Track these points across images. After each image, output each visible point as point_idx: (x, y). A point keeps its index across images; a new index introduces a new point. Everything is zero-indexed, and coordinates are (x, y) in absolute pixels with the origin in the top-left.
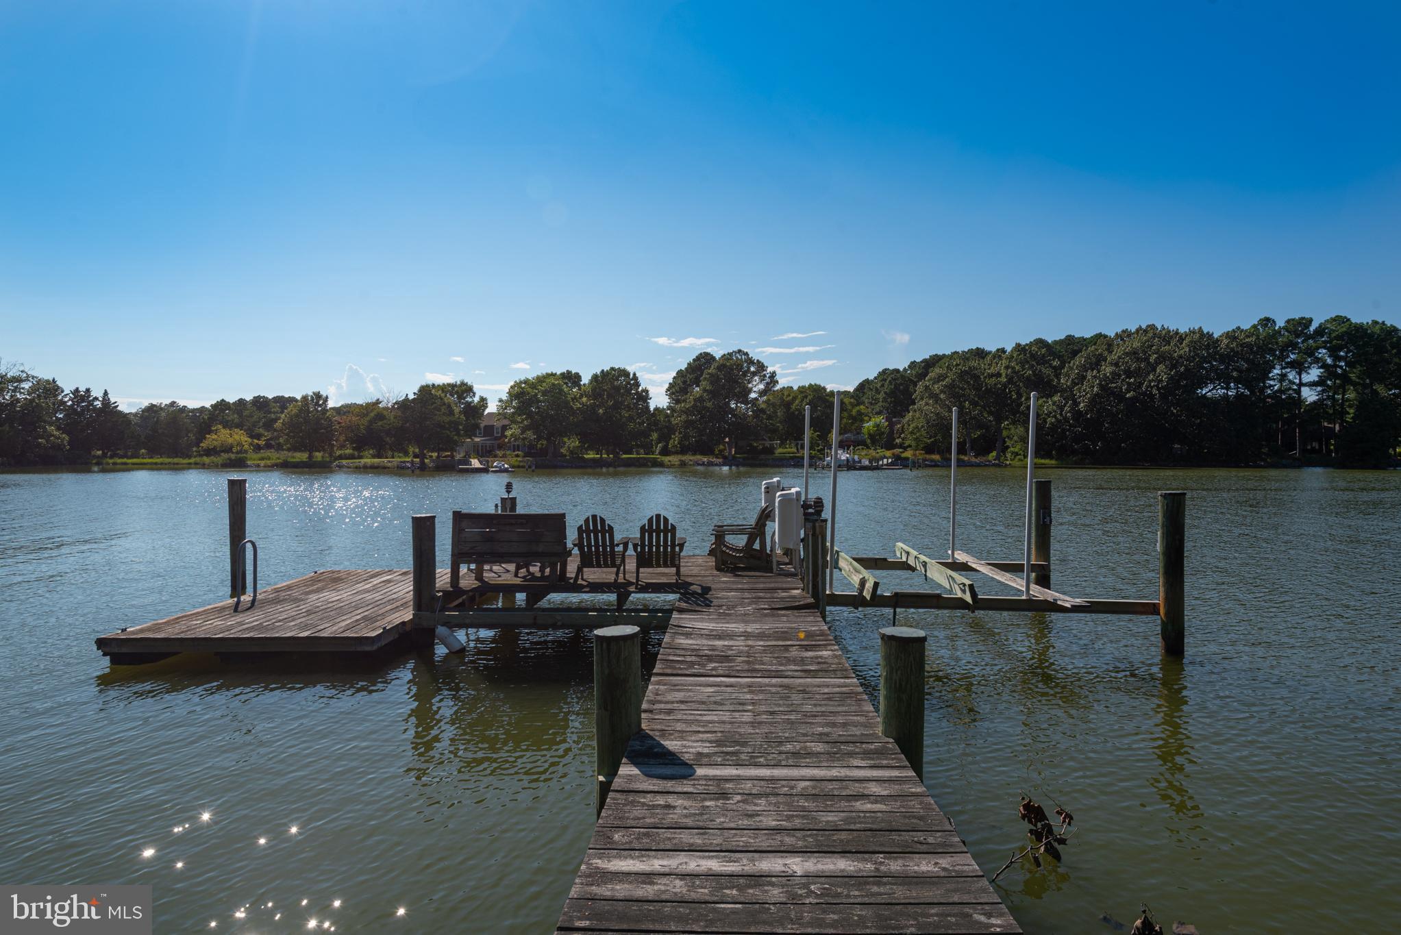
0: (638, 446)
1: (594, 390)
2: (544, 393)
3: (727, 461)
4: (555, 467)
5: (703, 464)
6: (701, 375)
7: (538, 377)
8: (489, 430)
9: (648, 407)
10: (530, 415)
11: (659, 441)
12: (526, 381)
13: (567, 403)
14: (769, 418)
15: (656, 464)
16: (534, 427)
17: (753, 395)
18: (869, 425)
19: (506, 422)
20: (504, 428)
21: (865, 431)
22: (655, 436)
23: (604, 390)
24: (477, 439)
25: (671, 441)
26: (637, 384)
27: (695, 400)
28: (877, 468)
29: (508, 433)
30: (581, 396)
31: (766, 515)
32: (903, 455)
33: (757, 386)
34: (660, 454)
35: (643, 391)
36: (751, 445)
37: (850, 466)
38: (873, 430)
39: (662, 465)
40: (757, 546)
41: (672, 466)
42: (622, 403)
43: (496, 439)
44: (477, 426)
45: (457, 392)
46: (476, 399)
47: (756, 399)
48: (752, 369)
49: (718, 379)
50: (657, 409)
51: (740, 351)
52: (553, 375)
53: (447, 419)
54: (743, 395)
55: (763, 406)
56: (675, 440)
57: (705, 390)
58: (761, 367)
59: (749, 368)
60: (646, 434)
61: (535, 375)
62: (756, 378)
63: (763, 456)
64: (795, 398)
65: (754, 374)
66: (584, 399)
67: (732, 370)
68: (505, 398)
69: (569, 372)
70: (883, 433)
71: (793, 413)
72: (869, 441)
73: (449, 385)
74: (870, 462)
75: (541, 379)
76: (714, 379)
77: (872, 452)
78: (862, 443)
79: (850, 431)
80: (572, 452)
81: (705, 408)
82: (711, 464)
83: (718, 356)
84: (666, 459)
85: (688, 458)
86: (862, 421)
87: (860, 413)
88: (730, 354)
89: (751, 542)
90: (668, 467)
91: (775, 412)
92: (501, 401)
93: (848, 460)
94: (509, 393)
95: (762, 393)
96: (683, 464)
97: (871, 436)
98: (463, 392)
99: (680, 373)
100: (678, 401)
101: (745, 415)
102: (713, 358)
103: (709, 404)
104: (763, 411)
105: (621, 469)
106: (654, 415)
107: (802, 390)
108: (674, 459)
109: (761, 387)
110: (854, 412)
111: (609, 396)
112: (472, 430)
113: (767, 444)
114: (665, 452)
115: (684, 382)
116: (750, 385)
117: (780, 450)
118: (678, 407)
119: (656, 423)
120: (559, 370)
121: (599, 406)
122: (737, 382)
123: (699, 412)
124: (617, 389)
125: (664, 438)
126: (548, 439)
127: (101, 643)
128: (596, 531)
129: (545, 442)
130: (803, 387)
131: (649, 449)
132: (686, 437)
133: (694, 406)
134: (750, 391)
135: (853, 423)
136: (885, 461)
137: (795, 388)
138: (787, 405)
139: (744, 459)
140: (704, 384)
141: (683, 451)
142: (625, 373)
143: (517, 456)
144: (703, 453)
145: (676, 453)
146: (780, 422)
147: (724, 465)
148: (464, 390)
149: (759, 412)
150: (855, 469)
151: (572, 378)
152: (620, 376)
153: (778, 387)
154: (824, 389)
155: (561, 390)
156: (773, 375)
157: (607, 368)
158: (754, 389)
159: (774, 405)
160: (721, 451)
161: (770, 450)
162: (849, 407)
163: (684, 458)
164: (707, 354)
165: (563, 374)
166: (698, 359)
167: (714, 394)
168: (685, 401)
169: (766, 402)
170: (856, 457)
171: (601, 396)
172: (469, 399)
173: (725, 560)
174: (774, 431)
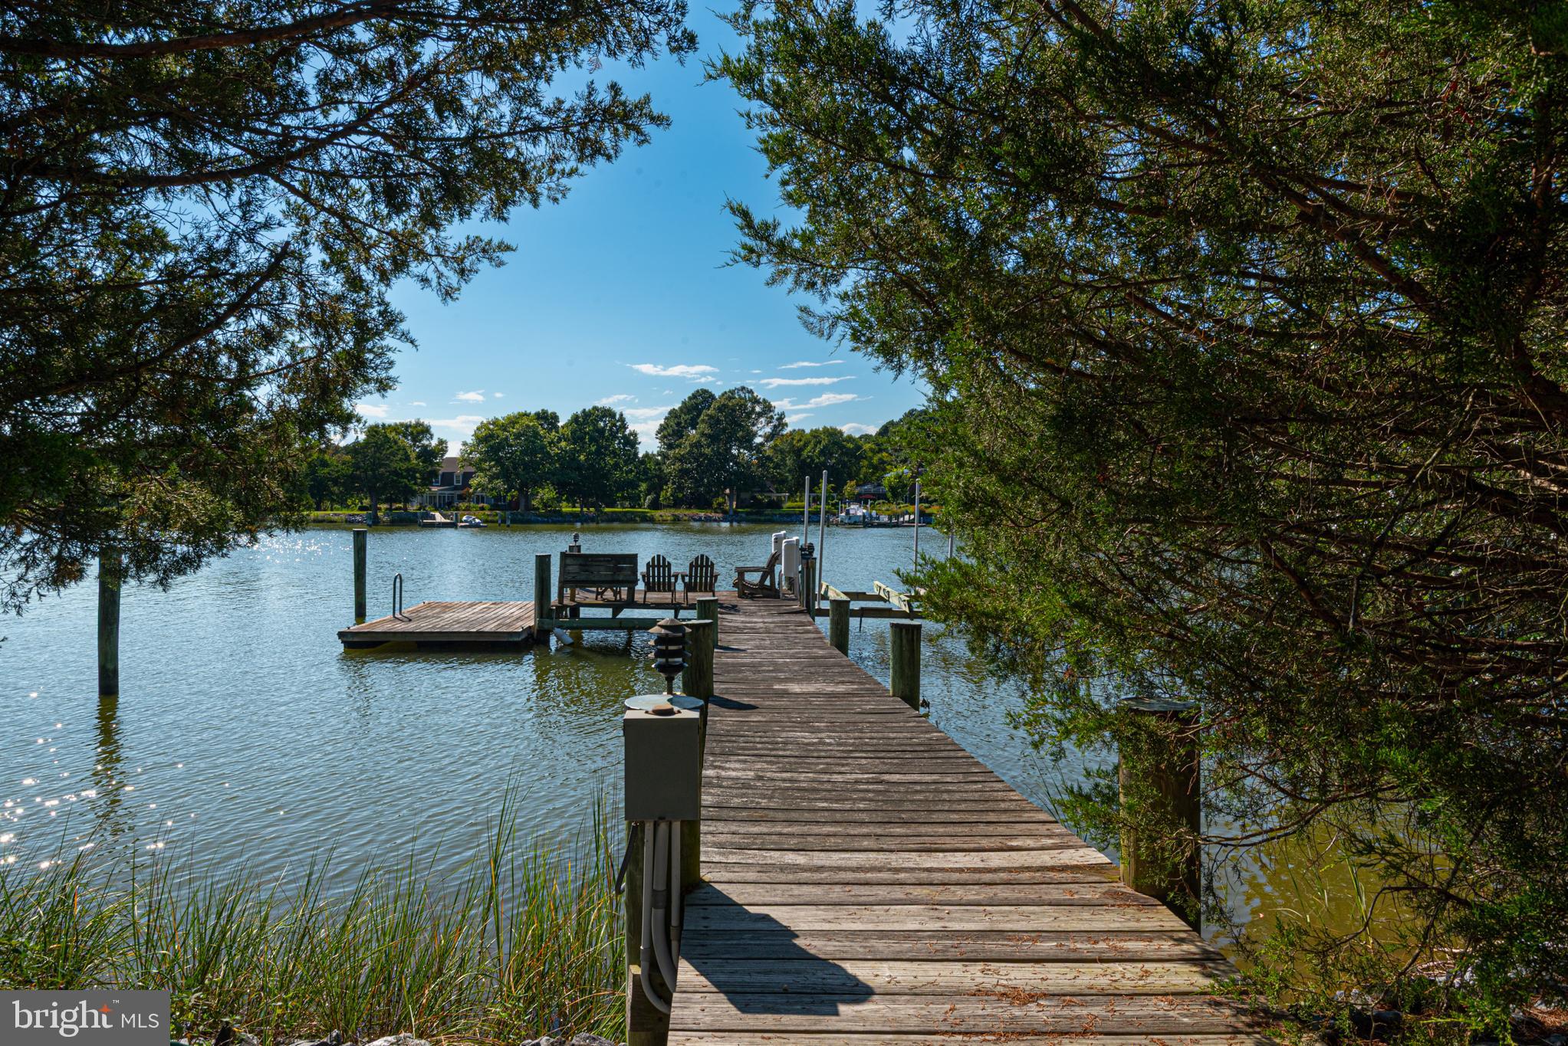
0: (624, 498)
1: (573, 432)
2: (518, 436)
3: (728, 516)
4: (529, 522)
5: (700, 520)
6: (699, 415)
7: (509, 418)
8: (447, 479)
9: (636, 454)
10: (499, 462)
11: (648, 492)
12: (495, 423)
13: (543, 447)
14: (777, 466)
15: (645, 519)
16: (505, 475)
17: (758, 440)
18: (890, 476)
19: (472, 469)
20: (467, 476)
21: (885, 482)
22: (643, 486)
23: (586, 433)
24: (434, 489)
25: (663, 493)
26: (624, 426)
27: (691, 446)
28: (897, 525)
29: (474, 482)
30: (560, 440)
31: (775, 559)
32: (928, 511)
33: (762, 430)
34: (649, 507)
35: (631, 434)
36: (754, 498)
37: (867, 523)
38: (894, 482)
39: (652, 520)
40: (767, 583)
41: (664, 522)
42: (606, 448)
43: (456, 488)
44: (434, 474)
45: (412, 434)
46: (434, 442)
47: (762, 444)
48: (758, 409)
49: (718, 421)
50: (647, 455)
51: (743, 388)
52: (526, 415)
53: (404, 466)
54: (747, 440)
55: (769, 453)
56: (668, 491)
57: (703, 434)
58: (768, 408)
59: (753, 409)
60: (633, 485)
61: (505, 415)
62: (762, 420)
63: (768, 511)
64: (806, 445)
65: (760, 415)
66: (563, 444)
67: (734, 410)
68: (470, 440)
69: (544, 412)
70: (905, 486)
71: (804, 461)
72: (889, 495)
73: (402, 425)
74: (890, 518)
75: (513, 421)
76: (714, 422)
77: (894, 507)
78: (883, 496)
79: (870, 482)
80: (545, 505)
81: (702, 455)
82: (708, 519)
83: (717, 394)
84: (657, 514)
85: (681, 512)
86: (884, 470)
87: (882, 462)
88: (732, 392)
89: (763, 579)
90: (660, 523)
91: (783, 460)
92: (465, 444)
93: (864, 516)
94: (475, 435)
95: (769, 437)
96: (676, 520)
97: (892, 489)
98: (419, 433)
99: (672, 413)
100: (670, 447)
101: (749, 464)
102: (712, 397)
103: (707, 451)
104: (769, 458)
105: (603, 525)
106: (642, 462)
107: (815, 434)
108: (667, 514)
109: (768, 430)
110: (875, 460)
111: (592, 439)
112: (429, 478)
113: (774, 496)
114: (655, 505)
115: (678, 424)
116: (755, 428)
117: (789, 504)
118: (671, 453)
119: (646, 471)
120: (533, 410)
121: (580, 452)
122: (740, 425)
123: (696, 460)
124: (602, 431)
125: (656, 488)
126: (520, 490)
127: (341, 635)
128: (659, 566)
129: (515, 493)
130: (817, 431)
131: (635, 501)
132: (680, 488)
133: (690, 453)
134: (755, 435)
135: (873, 474)
136: (907, 517)
137: (808, 431)
138: (798, 452)
139: (747, 514)
140: (701, 426)
141: (677, 504)
142: (608, 413)
143: (482, 509)
144: (700, 507)
145: (668, 506)
146: (789, 471)
147: (725, 520)
148: (420, 431)
149: (764, 461)
150: (872, 526)
151: (548, 419)
152: (604, 416)
153: (787, 430)
154: (841, 433)
155: (536, 434)
156: (781, 417)
157: (588, 407)
158: (760, 433)
159: (782, 452)
160: (720, 505)
161: (776, 505)
162: (870, 454)
163: (678, 512)
164: (705, 391)
165: (537, 414)
166: (694, 396)
167: (713, 438)
168: (679, 446)
169: (775, 448)
170: (874, 513)
171: (582, 439)
172: (425, 442)
173: (744, 590)
174: (783, 481)
